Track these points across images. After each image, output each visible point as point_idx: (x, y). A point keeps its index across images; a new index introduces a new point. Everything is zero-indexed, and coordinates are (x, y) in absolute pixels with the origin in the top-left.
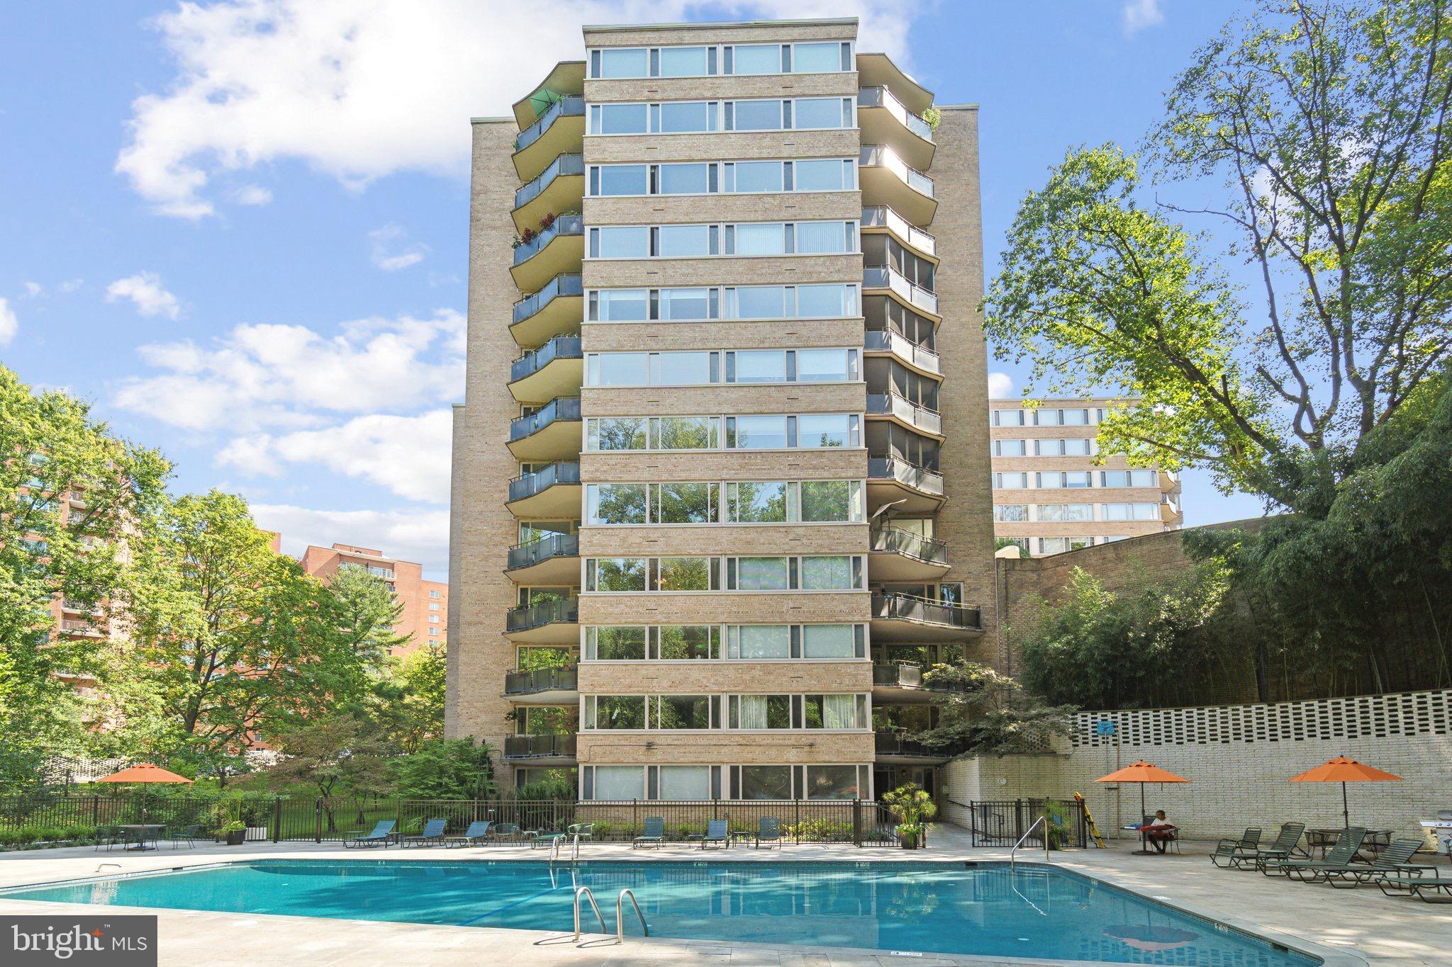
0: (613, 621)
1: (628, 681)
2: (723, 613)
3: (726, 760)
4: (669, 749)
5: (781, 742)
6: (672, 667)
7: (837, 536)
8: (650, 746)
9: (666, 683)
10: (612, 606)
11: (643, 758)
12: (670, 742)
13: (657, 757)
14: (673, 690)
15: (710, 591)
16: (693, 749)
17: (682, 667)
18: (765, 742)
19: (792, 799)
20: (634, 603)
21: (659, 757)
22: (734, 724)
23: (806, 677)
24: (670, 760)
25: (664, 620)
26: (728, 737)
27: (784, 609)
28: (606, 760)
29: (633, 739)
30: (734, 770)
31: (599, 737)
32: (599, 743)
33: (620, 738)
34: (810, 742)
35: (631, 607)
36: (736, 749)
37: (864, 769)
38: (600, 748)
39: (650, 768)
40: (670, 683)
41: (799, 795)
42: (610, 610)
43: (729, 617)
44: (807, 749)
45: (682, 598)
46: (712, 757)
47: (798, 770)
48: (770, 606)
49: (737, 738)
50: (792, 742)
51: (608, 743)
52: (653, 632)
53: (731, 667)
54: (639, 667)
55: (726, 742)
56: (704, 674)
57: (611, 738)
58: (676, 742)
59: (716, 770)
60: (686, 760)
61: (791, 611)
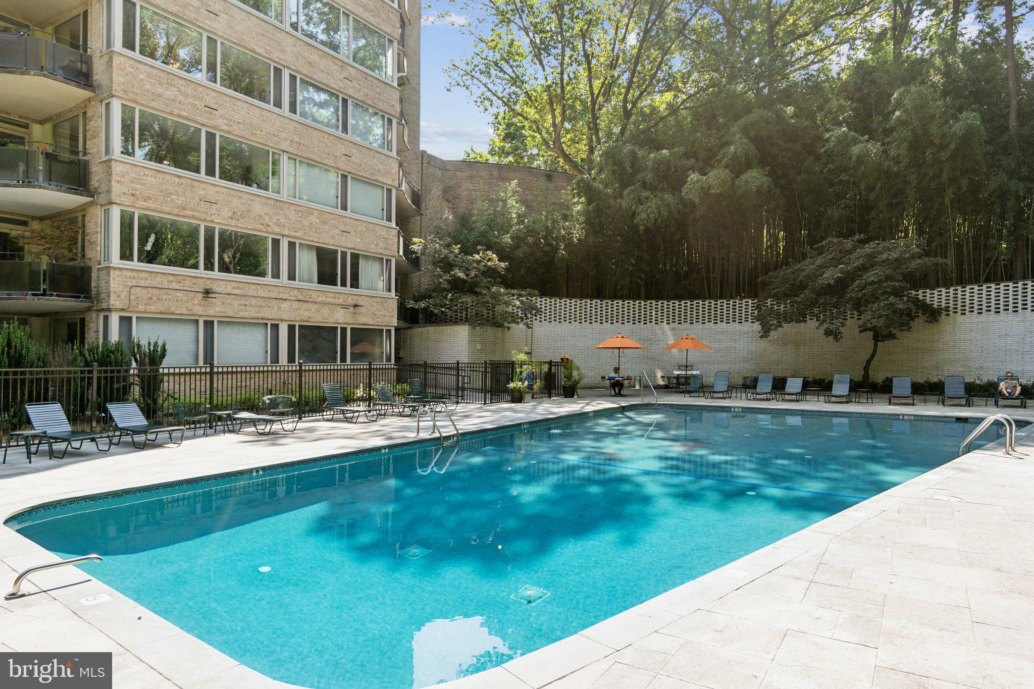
0: (163, 107)
1: (180, 200)
2: (286, 140)
3: (285, 317)
4: (229, 299)
5: (332, 300)
6: (233, 192)
7: (378, 90)
8: (207, 292)
9: (226, 213)
10: (160, 84)
11: (198, 310)
12: (230, 291)
13: (216, 309)
14: (233, 222)
15: (271, 107)
16: (254, 301)
17: (244, 195)
18: (320, 299)
19: (339, 362)
20: (189, 91)
21: (218, 309)
22: (292, 277)
23: (353, 233)
24: (230, 314)
25: (226, 128)
26: (288, 290)
27: (338, 154)
28: (153, 308)
29: (188, 282)
30: (291, 328)
31: (143, 275)
32: (143, 283)
33: (171, 278)
34: (354, 302)
35: (186, 96)
36: (296, 305)
37: (389, 331)
38: (144, 291)
39: (206, 322)
40: (230, 214)
41: (343, 359)
42: (159, 90)
43: (291, 146)
44: (351, 309)
45: (246, 106)
46: (270, 313)
47: (344, 330)
48: (327, 146)
49: (296, 292)
50: (340, 301)
51: (155, 284)
52: (211, 137)
53: (292, 207)
54: (196, 184)
55: (285, 296)
56: (266, 210)
57: (159, 279)
58: (236, 292)
59: (275, 327)
60: (246, 314)
61: (343, 157)
